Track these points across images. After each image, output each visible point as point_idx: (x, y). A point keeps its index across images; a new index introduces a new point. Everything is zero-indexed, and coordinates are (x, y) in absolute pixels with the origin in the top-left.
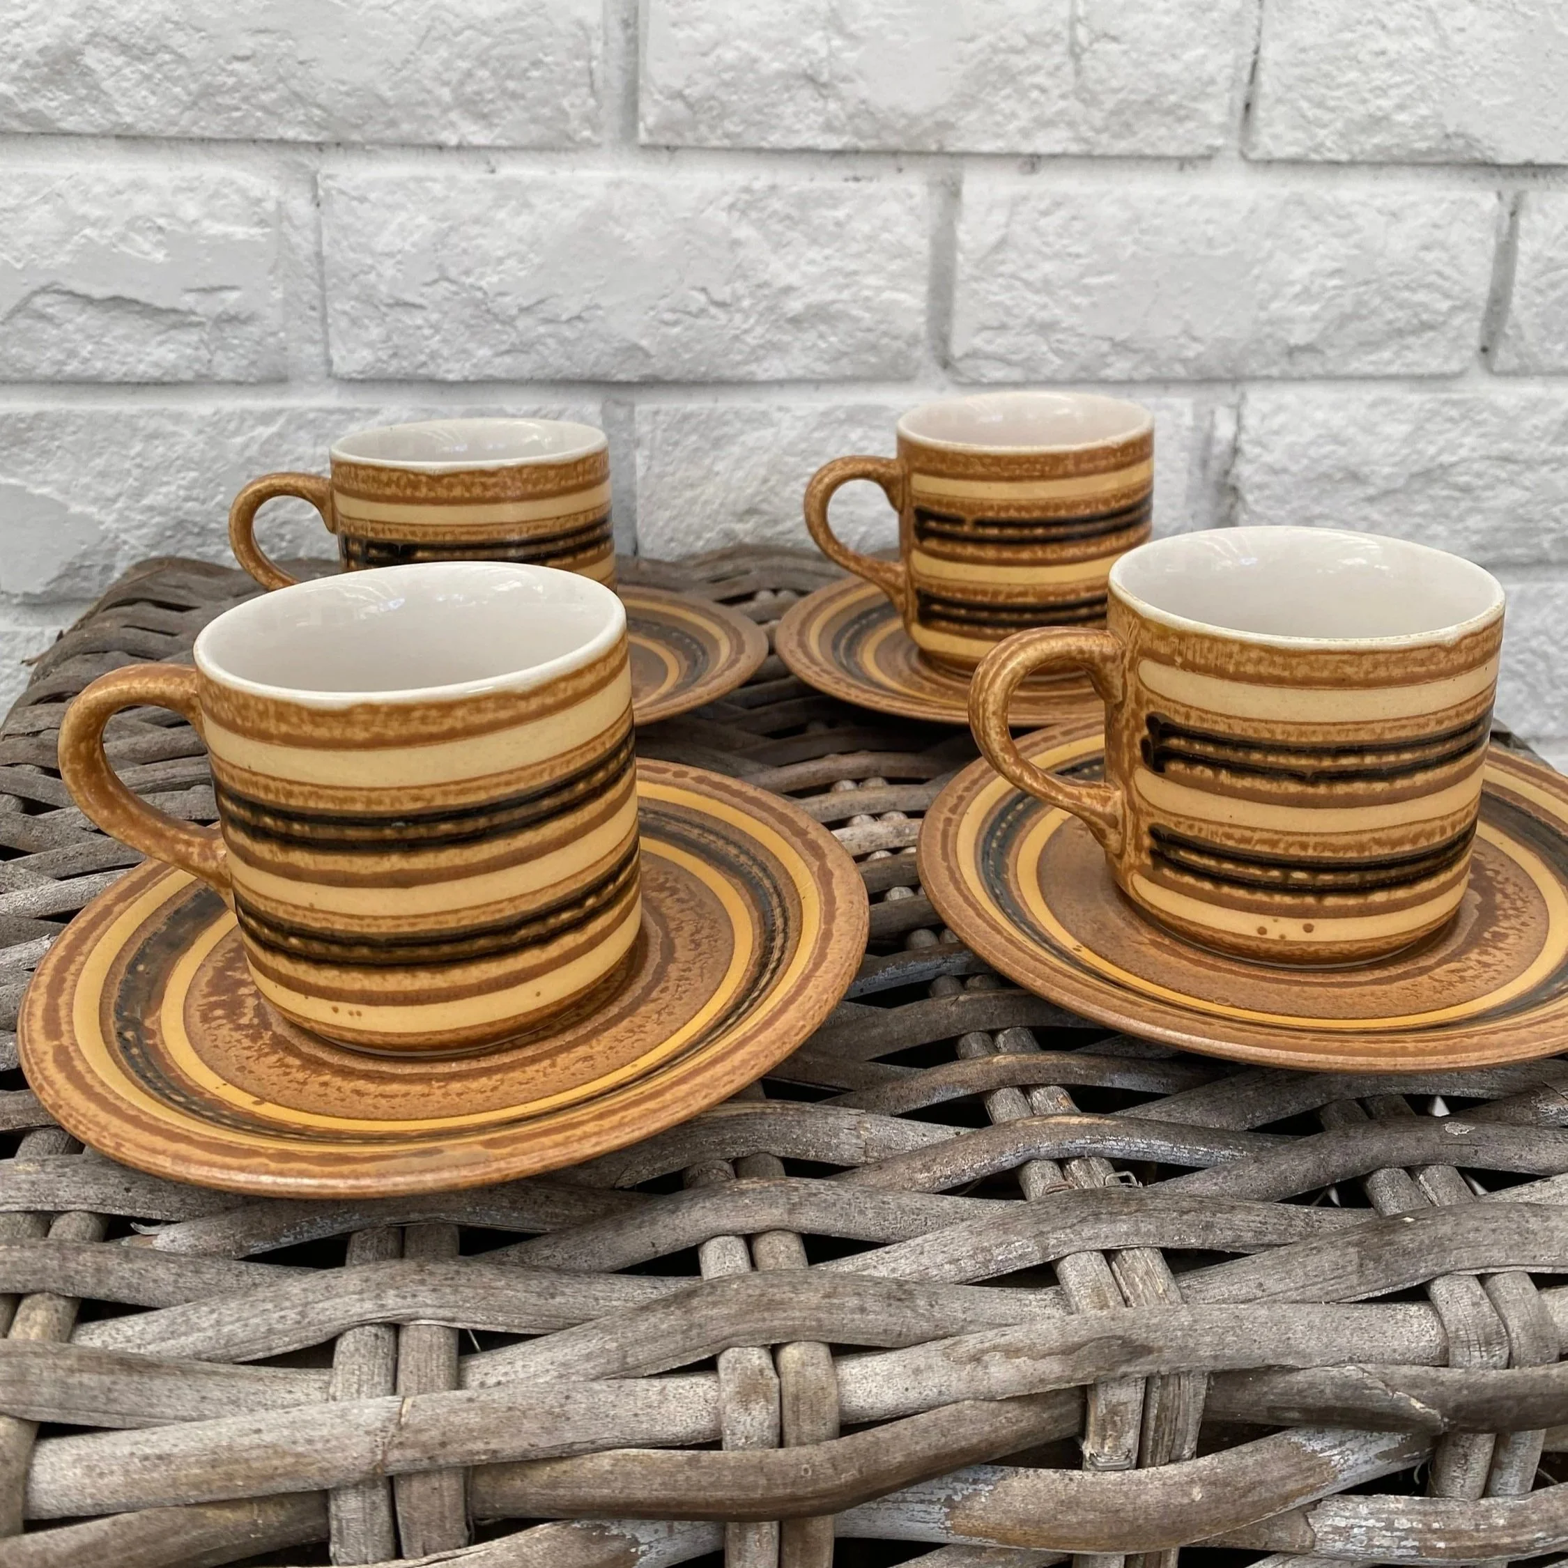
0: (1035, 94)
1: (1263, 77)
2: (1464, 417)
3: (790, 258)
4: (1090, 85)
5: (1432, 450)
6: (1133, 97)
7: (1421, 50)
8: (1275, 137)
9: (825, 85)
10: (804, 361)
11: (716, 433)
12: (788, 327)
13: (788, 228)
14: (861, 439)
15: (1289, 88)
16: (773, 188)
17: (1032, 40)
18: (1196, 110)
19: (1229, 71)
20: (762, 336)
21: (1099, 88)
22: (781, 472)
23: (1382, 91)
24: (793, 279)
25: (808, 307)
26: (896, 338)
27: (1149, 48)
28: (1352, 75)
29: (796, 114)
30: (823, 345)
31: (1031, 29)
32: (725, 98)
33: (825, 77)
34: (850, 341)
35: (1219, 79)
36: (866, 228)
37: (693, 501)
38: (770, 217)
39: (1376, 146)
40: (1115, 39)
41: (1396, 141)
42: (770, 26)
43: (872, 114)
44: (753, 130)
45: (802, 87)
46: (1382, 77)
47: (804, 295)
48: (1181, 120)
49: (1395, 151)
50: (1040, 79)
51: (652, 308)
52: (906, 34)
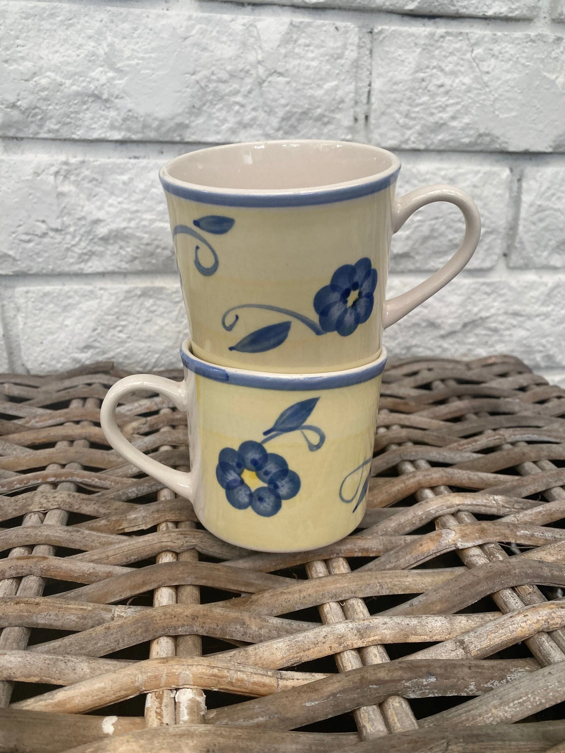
0: (237, 108)
1: (373, 99)
2: (493, 292)
3: (98, 203)
4: (269, 102)
5: (476, 310)
6: (295, 110)
7: (464, 84)
8: (381, 135)
9: (107, 101)
10: (113, 262)
11: (65, 303)
12: (101, 242)
13: (96, 186)
14: (152, 305)
15: (389, 106)
16: (83, 162)
17: (232, 75)
18: (334, 118)
19: (352, 95)
20: (85, 248)
21: (274, 104)
22: (103, 325)
23: (443, 108)
24: (101, 215)
25: (111, 231)
26: (164, 249)
27: (302, 81)
28: (425, 99)
29: (92, 119)
30: (123, 253)
31: (229, 68)
32: (44, 108)
33: (105, 96)
34: (138, 251)
35: (347, 100)
36: (142, 186)
37: (53, 342)
38: (83, 179)
39: (440, 141)
40: (281, 74)
41: (452, 137)
42: (69, 64)
43: (136, 118)
44: (66, 128)
45: (93, 101)
46: (442, 100)
47: (108, 224)
48: (326, 124)
49: (451, 144)
50: (239, 99)
51: (14, 233)
52: (153, 69)
